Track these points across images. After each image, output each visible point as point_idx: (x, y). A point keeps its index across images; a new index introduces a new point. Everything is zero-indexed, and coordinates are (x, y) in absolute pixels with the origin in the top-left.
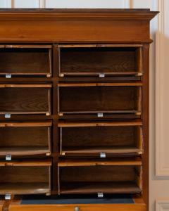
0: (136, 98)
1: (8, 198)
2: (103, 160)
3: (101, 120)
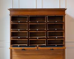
0: (63, 26)
1: (38, 46)
2: (56, 38)
3: (56, 30)
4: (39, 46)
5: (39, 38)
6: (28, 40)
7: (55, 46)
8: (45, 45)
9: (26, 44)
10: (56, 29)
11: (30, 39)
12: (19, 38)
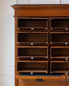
11: (51, 62)
12: (32, 58)
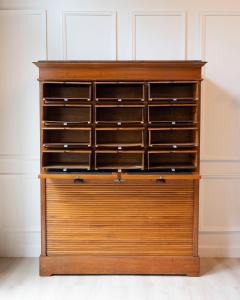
1: (120, 171)
2: (175, 149)
3: (173, 126)
4: (124, 171)
5: (124, 149)
6: (93, 153)
7: (170, 171)
8: (142, 167)
9: (86, 164)
10: (174, 123)
